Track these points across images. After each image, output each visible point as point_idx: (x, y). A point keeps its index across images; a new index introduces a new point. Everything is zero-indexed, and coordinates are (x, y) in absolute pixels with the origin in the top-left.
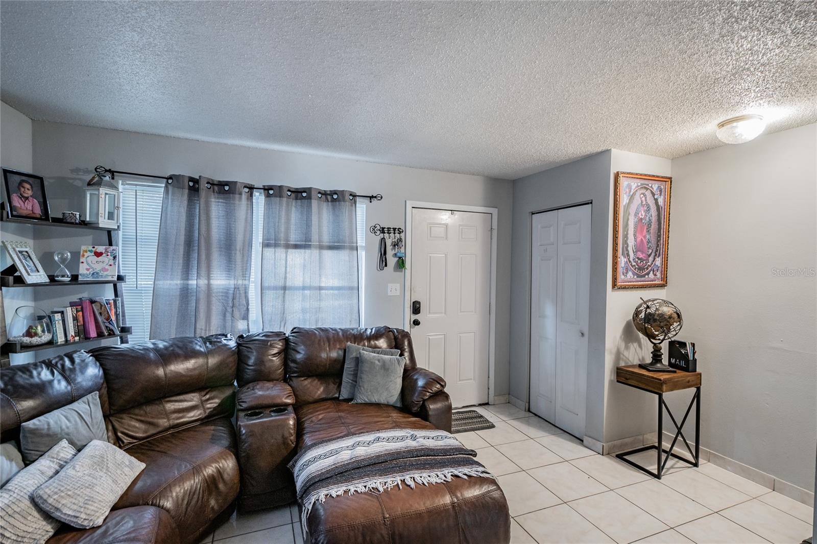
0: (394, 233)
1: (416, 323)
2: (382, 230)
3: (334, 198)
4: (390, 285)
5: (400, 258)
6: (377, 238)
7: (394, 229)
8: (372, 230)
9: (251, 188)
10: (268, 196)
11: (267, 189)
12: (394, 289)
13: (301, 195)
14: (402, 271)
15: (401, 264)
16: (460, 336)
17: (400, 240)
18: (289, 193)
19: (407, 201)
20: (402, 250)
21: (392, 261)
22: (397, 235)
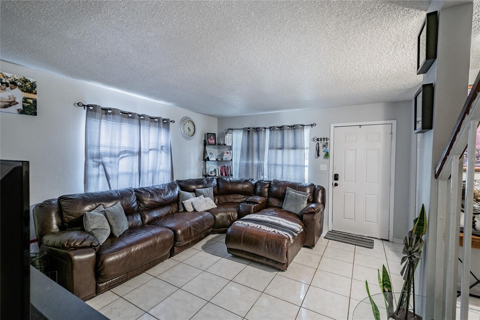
0: (324, 140)
1: (336, 185)
2: (318, 140)
3: (294, 127)
4: (321, 165)
5: (327, 152)
6: (315, 144)
7: (324, 139)
8: (312, 140)
9: (265, 128)
10: (270, 130)
11: (270, 128)
12: (323, 167)
13: (281, 128)
14: (328, 159)
15: (327, 155)
16: (366, 196)
17: (327, 143)
18: (277, 128)
19: (331, 124)
20: (328, 148)
21: (322, 154)
22: (325, 142)
